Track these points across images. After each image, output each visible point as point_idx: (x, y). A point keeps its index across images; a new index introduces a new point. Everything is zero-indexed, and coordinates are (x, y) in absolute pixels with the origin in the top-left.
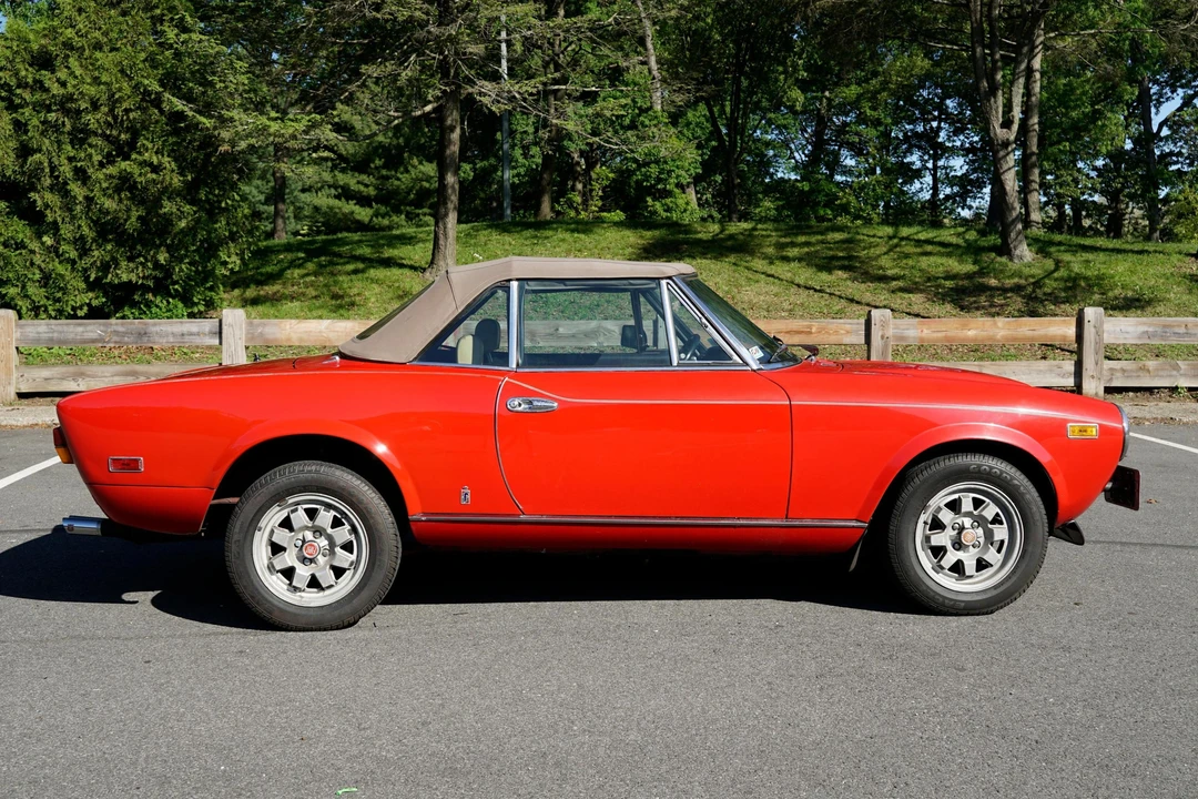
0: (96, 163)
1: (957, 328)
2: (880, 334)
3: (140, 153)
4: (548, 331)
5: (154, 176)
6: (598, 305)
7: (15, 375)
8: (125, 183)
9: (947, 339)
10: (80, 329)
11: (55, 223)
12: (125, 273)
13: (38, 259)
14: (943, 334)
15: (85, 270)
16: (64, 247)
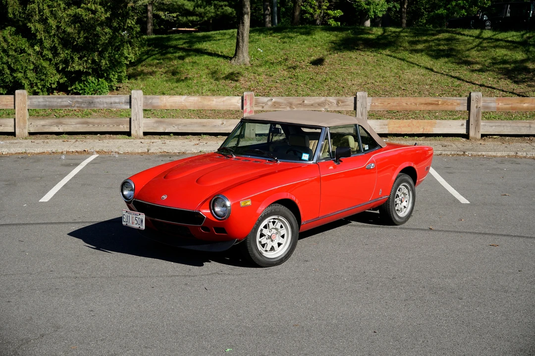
0: (62, 8)
1: (518, 103)
2: (476, 105)
3: (85, 4)
4: (299, 102)
5: (93, 16)
6: (325, 81)
7: (28, 123)
8: (76, 19)
9: (513, 108)
10: (60, 100)
11: (41, 39)
12: (77, 66)
13: (32, 59)
14: (510, 105)
15: (56, 64)
16: (45, 52)
